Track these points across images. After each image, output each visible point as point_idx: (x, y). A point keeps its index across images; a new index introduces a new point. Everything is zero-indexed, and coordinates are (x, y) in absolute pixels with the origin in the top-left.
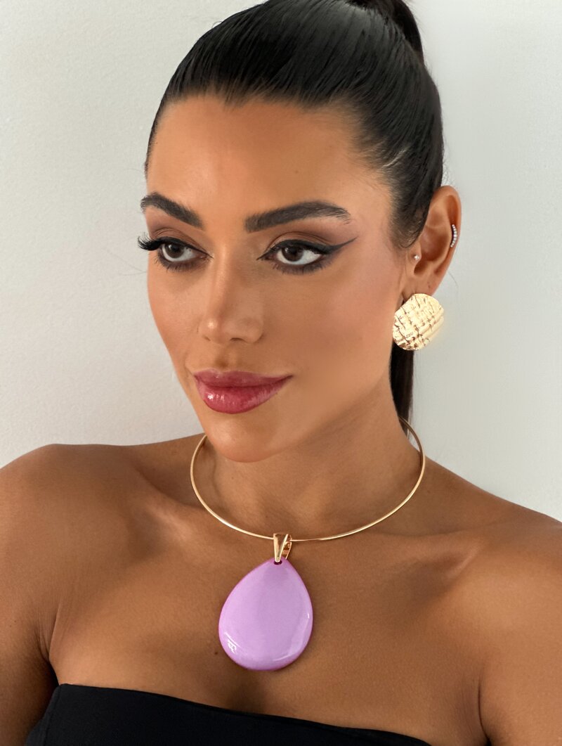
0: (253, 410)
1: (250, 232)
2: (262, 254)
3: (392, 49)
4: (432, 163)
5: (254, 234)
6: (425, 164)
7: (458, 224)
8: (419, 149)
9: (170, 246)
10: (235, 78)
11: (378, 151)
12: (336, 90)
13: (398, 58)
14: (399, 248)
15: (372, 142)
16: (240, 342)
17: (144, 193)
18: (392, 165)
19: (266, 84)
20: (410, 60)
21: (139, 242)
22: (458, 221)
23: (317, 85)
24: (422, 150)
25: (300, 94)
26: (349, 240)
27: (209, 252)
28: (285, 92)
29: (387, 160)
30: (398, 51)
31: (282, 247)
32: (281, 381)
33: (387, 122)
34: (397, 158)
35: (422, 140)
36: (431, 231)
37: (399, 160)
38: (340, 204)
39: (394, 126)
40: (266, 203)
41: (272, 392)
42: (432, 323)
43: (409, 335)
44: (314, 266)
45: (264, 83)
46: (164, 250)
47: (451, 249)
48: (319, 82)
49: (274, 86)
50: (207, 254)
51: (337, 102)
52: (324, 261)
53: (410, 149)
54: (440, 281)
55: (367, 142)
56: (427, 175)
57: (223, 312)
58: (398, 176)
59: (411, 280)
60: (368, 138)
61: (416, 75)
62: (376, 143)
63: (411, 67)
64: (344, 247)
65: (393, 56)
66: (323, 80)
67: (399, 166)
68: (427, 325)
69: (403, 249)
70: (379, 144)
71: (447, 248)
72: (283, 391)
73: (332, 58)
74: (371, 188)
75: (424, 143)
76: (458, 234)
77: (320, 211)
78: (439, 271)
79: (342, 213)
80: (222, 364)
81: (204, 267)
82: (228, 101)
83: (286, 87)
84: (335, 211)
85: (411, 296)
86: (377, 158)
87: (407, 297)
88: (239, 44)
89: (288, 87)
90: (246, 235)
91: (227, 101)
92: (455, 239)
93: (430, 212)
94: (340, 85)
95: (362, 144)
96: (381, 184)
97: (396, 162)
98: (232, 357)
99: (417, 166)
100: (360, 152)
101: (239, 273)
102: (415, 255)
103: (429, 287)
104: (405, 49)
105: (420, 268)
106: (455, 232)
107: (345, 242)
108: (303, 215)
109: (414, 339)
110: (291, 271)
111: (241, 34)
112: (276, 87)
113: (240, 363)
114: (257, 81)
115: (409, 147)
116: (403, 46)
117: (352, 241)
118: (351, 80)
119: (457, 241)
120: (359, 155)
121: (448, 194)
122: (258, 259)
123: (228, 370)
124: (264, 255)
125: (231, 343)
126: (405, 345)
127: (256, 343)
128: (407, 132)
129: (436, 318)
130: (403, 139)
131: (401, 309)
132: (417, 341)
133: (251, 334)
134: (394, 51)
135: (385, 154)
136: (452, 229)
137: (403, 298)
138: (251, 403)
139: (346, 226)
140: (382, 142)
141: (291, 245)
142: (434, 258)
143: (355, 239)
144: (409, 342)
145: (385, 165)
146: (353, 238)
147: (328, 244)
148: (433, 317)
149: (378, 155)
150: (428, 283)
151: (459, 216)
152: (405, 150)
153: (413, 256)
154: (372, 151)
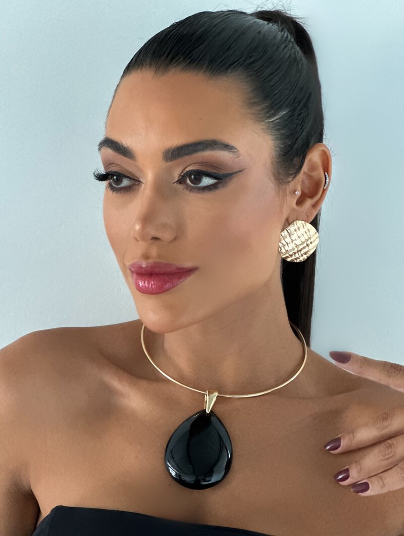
0: (168, 292)
1: (167, 162)
2: (176, 180)
4: (308, 126)
5: (170, 163)
6: (302, 125)
7: (330, 172)
8: (297, 112)
9: (115, 178)
11: (263, 110)
12: (233, 66)
13: (285, 51)
14: (280, 182)
16: (158, 241)
17: (101, 138)
18: (273, 121)
19: (184, 59)
20: (295, 54)
22: (330, 169)
23: (218, 63)
24: (299, 115)
25: (207, 67)
26: (238, 170)
27: (141, 180)
29: (269, 117)
30: (285, 47)
31: (189, 174)
32: (189, 271)
34: (278, 117)
35: (299, 107)
36: (310, 177)
37: (279, 118)
38: (232, 143)
39: (276, 94)
40: (177, 141)
41: (182, 279)
42: (309, 242)
43: (291, 250)
44: (211, 187)
45: (181, 59)
46: (111, 180)
47: (324, 191)
48: (221, 60)
49: (189, 61)
50: (140, 182)
51: (233, 74)
52: (219, 185)
53: (289, 112)
55: (255, 103)
56: (304, 133)
57: (147, 219)
58: (278, 130)
59: (294, 210)
61: (298, 64)
62: (262, 104)
63: (295, 59)
64: (236, 174)
66: (225, 58)
67: (278, 122)
69: (284, 184)
70: (264, 105)
71: (321, 189)
72: (190, 279)
73: (233, 45)
75: (301, 110)
76: (329, 179)
77: (215, 146)
78: (315, 206)
79: (232, 149)
80: (146, 257)
81: (137, 189)
82: (157, 70)
83: (196, 62)
84: (227, 147)
85: (293, 222)
86: (261, 114)
87: (290, 222)
89: (199, 61)
90: (165, 164)
92: (327, 183)
93: (306, 161)
94: (237, 63)
96: (265, 133)
97: (276, 120)
98: (153, 252)
99: (295, 125)
101: (161, 190)
102: (296, 191)
103: (307, 216)
104: (292, 47)
105: (300, 202)
106: (327, 178)
107: (236, 171)
108: (204, 149)
109: (295, 253)
110: (195, 190)
112: (189, 63)
113: (159, 256)
114: (177, 58)
115: (288, 110)
116: (291, 45)
117: (241, 171)
118: (245, 60)
119: (328, 185)
120: (249, 111)
121: (322, 148)
122: (174, 183)
123: (150, 261)
124: (178, 181)
125: (152, 241)
126: (287, 257)
127: (171, 242)
128: (287, 99)
129: (312, 240)
130: (284, 103)
131: (285, 231)
132: (297, 255)
133: (167, 236)
134: (283, 46)
135: (267, 112)
136: (325, 176)
137: (288, 223)
138: (167, 286)
139: (238, 159)
140: (266, 104)
141: (195, 174)
142: (312, 196)
143: (243, 170)
144: (291, 256)
145: (267, 120)
146: (241, 169)
147: (222, 172)
148: (310, 238)
149: (263, 112)
150: (307, 213)
151: (330, 165)
152: (284, 113)
153: (294, 192)
154: (258, 109)
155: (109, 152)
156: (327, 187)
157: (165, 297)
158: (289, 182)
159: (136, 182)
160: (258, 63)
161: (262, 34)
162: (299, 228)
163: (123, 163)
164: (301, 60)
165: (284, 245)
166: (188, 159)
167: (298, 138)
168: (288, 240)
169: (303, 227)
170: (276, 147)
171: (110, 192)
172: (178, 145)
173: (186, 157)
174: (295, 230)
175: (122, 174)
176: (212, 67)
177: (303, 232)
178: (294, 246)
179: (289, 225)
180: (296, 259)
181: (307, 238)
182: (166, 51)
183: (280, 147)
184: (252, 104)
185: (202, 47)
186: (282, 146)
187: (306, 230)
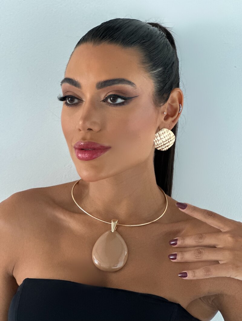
0: (95, 159)
1: (98, 89)
2: (102, 100)
5: (100, 90)
7: (182, 103)
8: (167, 70)
9: (70, 99)
13: (161, 39)
14: (157, 106)
16: (91, 131)
17: (63, 78)
18: (154, 73)
19: (109, 38)
20: (166, 42)
21: (58, 98)
24: (168, 72)
25: (121, 42)
27: (83, 100)
29: (153, 70)
31: (110, 97)
32: (106, 149)
34: (157, 71)
35: (168, 68)
36: (171, 106)
38: (133, 81)
39: (156, 59)
42: (169, 140)
43: (160, 144)
46: (67, 101)
47: (179, 114)
49: (111, 39)
50: (82, 101)
51: (135, 47)
52: (125, 103)
53: (162, 69)
56: (170, 82)
57: (86, 118)
58: (157, 78)
59: (162, 122)
60: (144, 61)
61: (168, 46)
62: (148, 63)
63: (167, 44)
64: (134, 98)
67: (157, 74)
72: (107, 153)
73: (134, 33)
74: (145, 79)
77: (124, 82)
78: (174, 121)
79: (133, 84)
80: (84, 139)
81: (81, 105)
83: (116, 40)
84: (130, 83)
85: (162, 129)
90: (97, 91)
91: (94, 43)
92: (181, 110)
93: (170, 96)
96: (150, 78)
97: (156, 72)
98: (88, 137)
99: (166, 77)
104: (165, 39)
105: (166, 118)
106: (181, 107)
107: (134, 96)
109: (162, 146)
110: (113, 105)
113: (91, 139)
114: (105, 37)
116: (164, 37)
118: (141, 41)
120: (142, 66)
121: (179, 91)
122: (101, 101)
123: (86, 141)
124: (103, 100)
125: (88, 131)
126: (158, 148)
127: (98, 132)
128: (161, 62)
129: (171, 139)
130: (159, 64)
131: (157, 133)
132: (163, 147)
133: (96, 128)
134: (160, 37)
135: (152, 68)
136: (180, 106)
137: (159, 129)
138: (94, 156)
139: (135, 90)
140: (151, 64)
141: (113, 96)
142: (172, 116)
143: (138, 96)
144: (160, 147)
145: (151, 72)
146: (137, 95)
147: (127, 96)
148: (170, 138)
149: (149, 67)
150: (169, 125)
151: (182, 101)
152: (160, 69)
153: (163, 113)
154: (147, 65)
155: (67, 85)
156: (181, 112)
157: (93, 162)
158: (161, 106)
159: (80, 100)
160: (147, 43)
161: (149, 30)
162: (165, 132)
163: (74, 90)
164: (169, 45)
165: (156, 141)
167: (166, 84)
168: (159, 138)
169: (167, 132)
170: (155, 87)
171: (66, 107)
172: (105, 80)
173: (109, 87)
174: (163, 133)
175: (73, 97)
176: (124, 43)
177: (167, 135)
178: (162, 142)
179: (160, 130)
180: (162, 149)
181: (169, 138)
182: (99, 34)
183: (158, 87)
184: (144, 63)
185: (119, 32)
186: (158, 86)
187: (168, 133)
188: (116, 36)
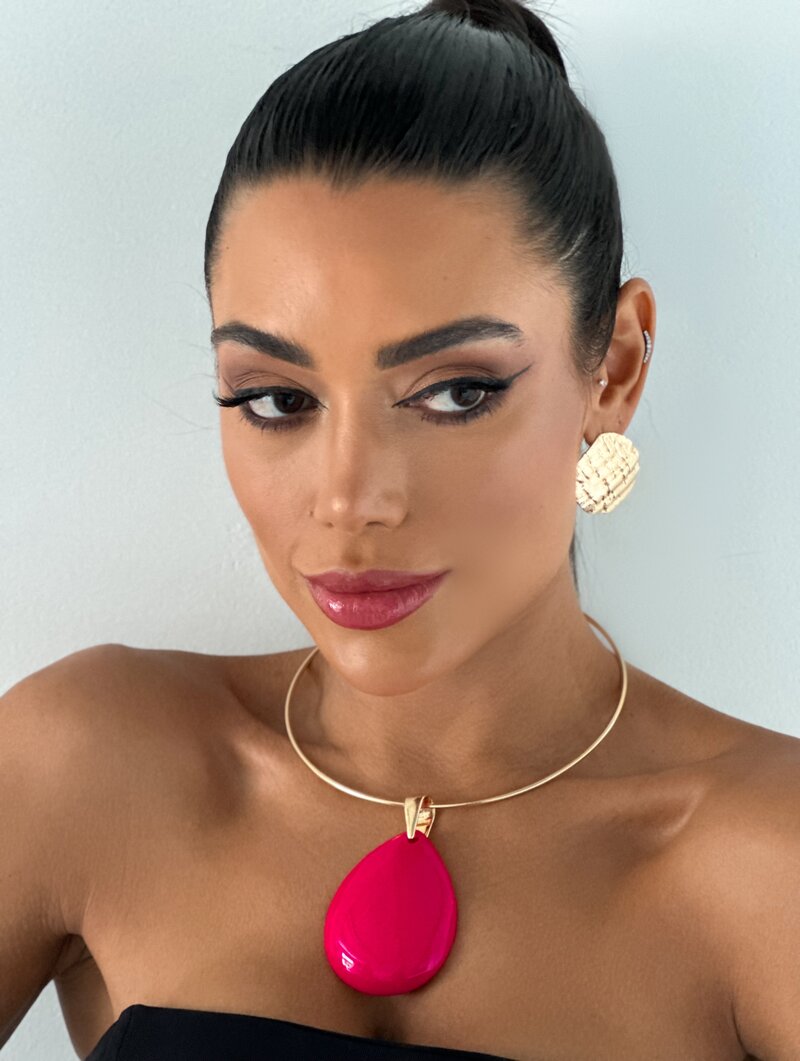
1: (384, 368)
2: (399, 400)
3: (549, 90)
5: (387, 372)
6: (608, 250)
7: (653, 331)
10: (342, 149)
11: (551, 238)
12: (487, 157)
15: (541, 227)
16: (376, 527)
18: (567, 259)
19: (390, 155)
22: (653, 326)
23: (459, 152)
28: (417, 165)
29: (564, 251)
30: (556, 92)
32: (437, 579)
33: (558, 198)
34: (575, 246)
36: (617, 343)
37: (578, 249)
38: (508, 318)
39: (568, 202)
40: (407, 327)
41: (426, 595)
42: (625, 473)
44: (478, 411)
45: (386, 154)
47: (644, 366)
48: (463, 145)
49: (401, 157)
51: (488, 174)
53: (589, 231)
54: (633, 412)
55: (535, 227)
57: (353, 487)
58: (578, 272)
59: (596, 414)
60: (536, 221)
62: (547, 228)
64: (517, 378)
65: (552, 100)
66: (468, 143)
67: (579, 258)
68: (620, 477)
69: (588, 373)
70: (552, 229)
71: (640, 365)
73: (475, 111)
74: (547, 293)
76: (652, 343)
77: (483, 331)
78: (631, 398)
79: (512, 331)
80: (353, 559)
81: (313, 421)
82: (337, 182)
83: (418, 156)
84: (504, 329)
85: (597, 436)
86: (552, 248)
87: (592, 438)
88: (340, 98)
89: (422, 156)
90: (379, 374)
92: (649, 351)
93: (617, 319)
94: (491, 150)
95: (529, 231)
96: (558, 284)
97: (574, 253)
98: (367, 550)
99: (600, 255)
100: (528, 242)
101: (369, 429)
102: (601, 381)
103: (620, 422)
105: (607, 397)
106: (649, 342)
107: (517, 370)
108: (460, 339)
109: (603, 498)
110: (448, 421)
111: (339, 84)
113: (378, 557)
115: (589, 227)
117: (524, 370)
118: (505, 141)
119: (651, 354)
120: (528, 246)
121: (639, 290)
122: (394, 406)
123: (363, 569)
124: (401, 402)
125: (367, 528)
126: (589, 506)
127: (398, 527)
128: (585, 208)
129: (631, 466)
130: (582, 216)
132: (607, 500)
133: (394, 514)
135: (560, 242)
136: (645, 337)
139: (519, 350)
140: (555, 226)
142: (626, 380)
143: (530, 367)
144: (598, 503)
145: (562, 258)
146: (526, 366)
149: (552, 244)
150: (618, 417)
151: (653, 318)
152: (584, 234)
153: (599, 381)
154: (543, 239)
156: (649, 358)
160: (528, 143)
162: (607, 449)
166: (426, 361)
170: (575, 306)
172: (410, 336)
173: (425, 357)
179: (590, 443)
183: (580, 305)
184: (532, 231)
186: (582, 301)
188: (415, 144)
